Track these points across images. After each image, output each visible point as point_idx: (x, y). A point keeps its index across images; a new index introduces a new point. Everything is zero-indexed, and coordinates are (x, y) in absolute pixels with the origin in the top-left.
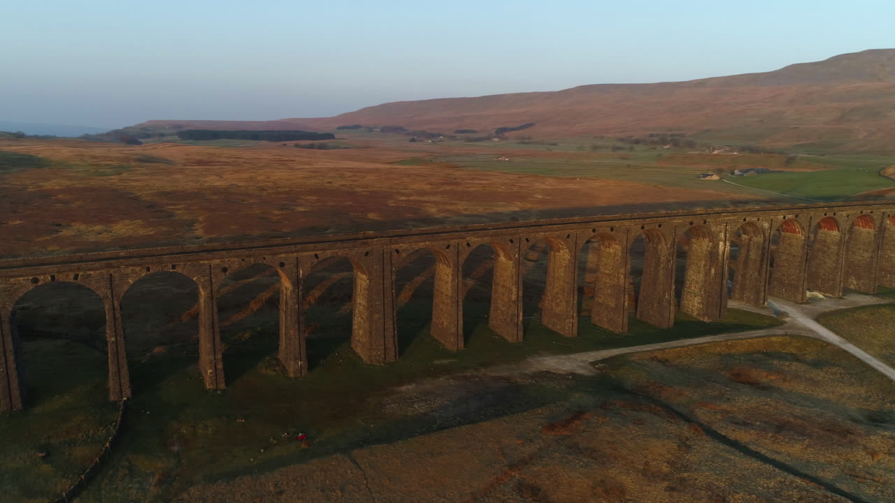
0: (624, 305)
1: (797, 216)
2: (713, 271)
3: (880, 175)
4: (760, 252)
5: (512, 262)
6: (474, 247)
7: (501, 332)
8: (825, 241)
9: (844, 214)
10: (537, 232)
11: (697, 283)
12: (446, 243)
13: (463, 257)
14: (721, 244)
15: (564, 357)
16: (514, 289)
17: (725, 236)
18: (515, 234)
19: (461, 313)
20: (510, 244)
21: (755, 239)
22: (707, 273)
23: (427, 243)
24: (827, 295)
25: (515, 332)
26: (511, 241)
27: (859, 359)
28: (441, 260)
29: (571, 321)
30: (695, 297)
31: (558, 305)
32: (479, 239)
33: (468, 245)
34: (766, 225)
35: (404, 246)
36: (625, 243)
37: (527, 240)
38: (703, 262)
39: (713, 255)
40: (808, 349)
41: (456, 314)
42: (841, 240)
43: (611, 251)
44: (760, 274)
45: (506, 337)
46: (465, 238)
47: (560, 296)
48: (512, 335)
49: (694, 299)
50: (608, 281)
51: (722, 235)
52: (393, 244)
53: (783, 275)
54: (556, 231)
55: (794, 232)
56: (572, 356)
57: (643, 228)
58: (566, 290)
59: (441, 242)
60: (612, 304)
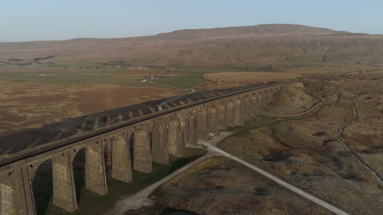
0: (150, 159)
1: (204, 106)
2: (180, 134)
3: (202, 77)
4: (193, 123)
5: (98, 153)
6: (78, 151)
7: (95, 190)
8: (211, 113)
9: (217, 102)
10: (110, 135)
11: (173, 140)
12: (61, 153)
13: (72, 158)
14: (182, 122)
15: (133, 197)
16: (101, 167)
17: (183, 119)
18: (98, 138)
19: (74, 189)
20: (97, 144)
21: (191, 117)
22: (178, 136)
23: (50, 156)
24: (214, 134)
25: (104, 189)
26: (97, 143)
27: (240, 163)
28: (57, 161)
29: (129, 174)
30: (173, 146)
31: (120, 167)
32: (81, 146)
33: (75, 151)
34: (195, 111)
35: (35, 162)
36: (147, 131)
37: (105, 140)
38: (175, 131)
39: (179, 127)
40: (221, 161)
41: (72, 191)
42: (216, 113)
43: (141, 134)
44: (194, 131)
45: (99, 193)
46: (72, 147)
47: (122, 163)
48: (102, 191)
49: (173, 147)
50: (141, 149)
51: (182, 119)
52: (27, 162)
53: (200, 129)
54: (118, 132)
55: (202, 112)
56: (137, 195)
57: (154, 122)
58: (125, 159)
59: (59, 153)
60: (144, 160)
